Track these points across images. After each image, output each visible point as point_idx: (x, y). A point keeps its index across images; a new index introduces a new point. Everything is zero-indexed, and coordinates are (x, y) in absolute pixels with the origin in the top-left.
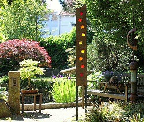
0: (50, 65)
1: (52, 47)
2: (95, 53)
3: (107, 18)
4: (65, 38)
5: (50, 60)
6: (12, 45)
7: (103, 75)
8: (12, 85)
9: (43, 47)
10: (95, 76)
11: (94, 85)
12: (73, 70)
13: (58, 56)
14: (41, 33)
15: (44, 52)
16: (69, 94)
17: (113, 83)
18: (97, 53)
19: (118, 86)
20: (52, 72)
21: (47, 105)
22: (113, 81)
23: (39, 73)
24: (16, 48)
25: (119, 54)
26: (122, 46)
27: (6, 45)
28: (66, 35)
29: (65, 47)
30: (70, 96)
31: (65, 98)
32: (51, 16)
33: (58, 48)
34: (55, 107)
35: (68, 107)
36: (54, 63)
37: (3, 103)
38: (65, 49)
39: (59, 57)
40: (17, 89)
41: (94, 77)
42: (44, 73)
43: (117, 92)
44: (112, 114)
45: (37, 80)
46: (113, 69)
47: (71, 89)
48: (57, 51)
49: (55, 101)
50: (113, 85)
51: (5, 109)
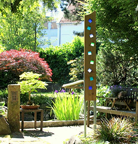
0: (50, 78)
1: (52, 58)
2: (101, 65)
3: (116, 27)
4: (66, 48)
5: (51, 72)
6: (10, 56)
7: (110, 90)
8: (12, 99)
9: (44, 59)
10: (101, 91)
11: (100, 101)
12: (75, 85)
13: (58, 68)
14: (40, 43)
15: (44, 64)
16: (73, 111)
17: (122, 99)
18: (104, 66)
19: (127, 102)
20: (52, 87)
21: (49, 123)
22: (122, 97)
23: (41, 87)
24: (14, 59)
25: (128, 67)
26: (131, 58)
27: (3, 55)
28: (67, 46)
29: (66, 59)
30: (73, 113)
31: (68, 115)
32: (50, 24)
33: (58, 60)
34: (57, 124)
35: (71, 126)
36: (54, 77)
37: (2, 119)
38: (66, 61)
39: (60, 70)
40: (17, 104)
41: (101, 93)
42: (45, 87)
43: (126, 109)
44: (123, 131)
45: (36, 95)
46: (121, 84)
47: (75, 106)
48: (57, 63)
49: (57, 119)
50: (122, 102)
51: (4, 126)
